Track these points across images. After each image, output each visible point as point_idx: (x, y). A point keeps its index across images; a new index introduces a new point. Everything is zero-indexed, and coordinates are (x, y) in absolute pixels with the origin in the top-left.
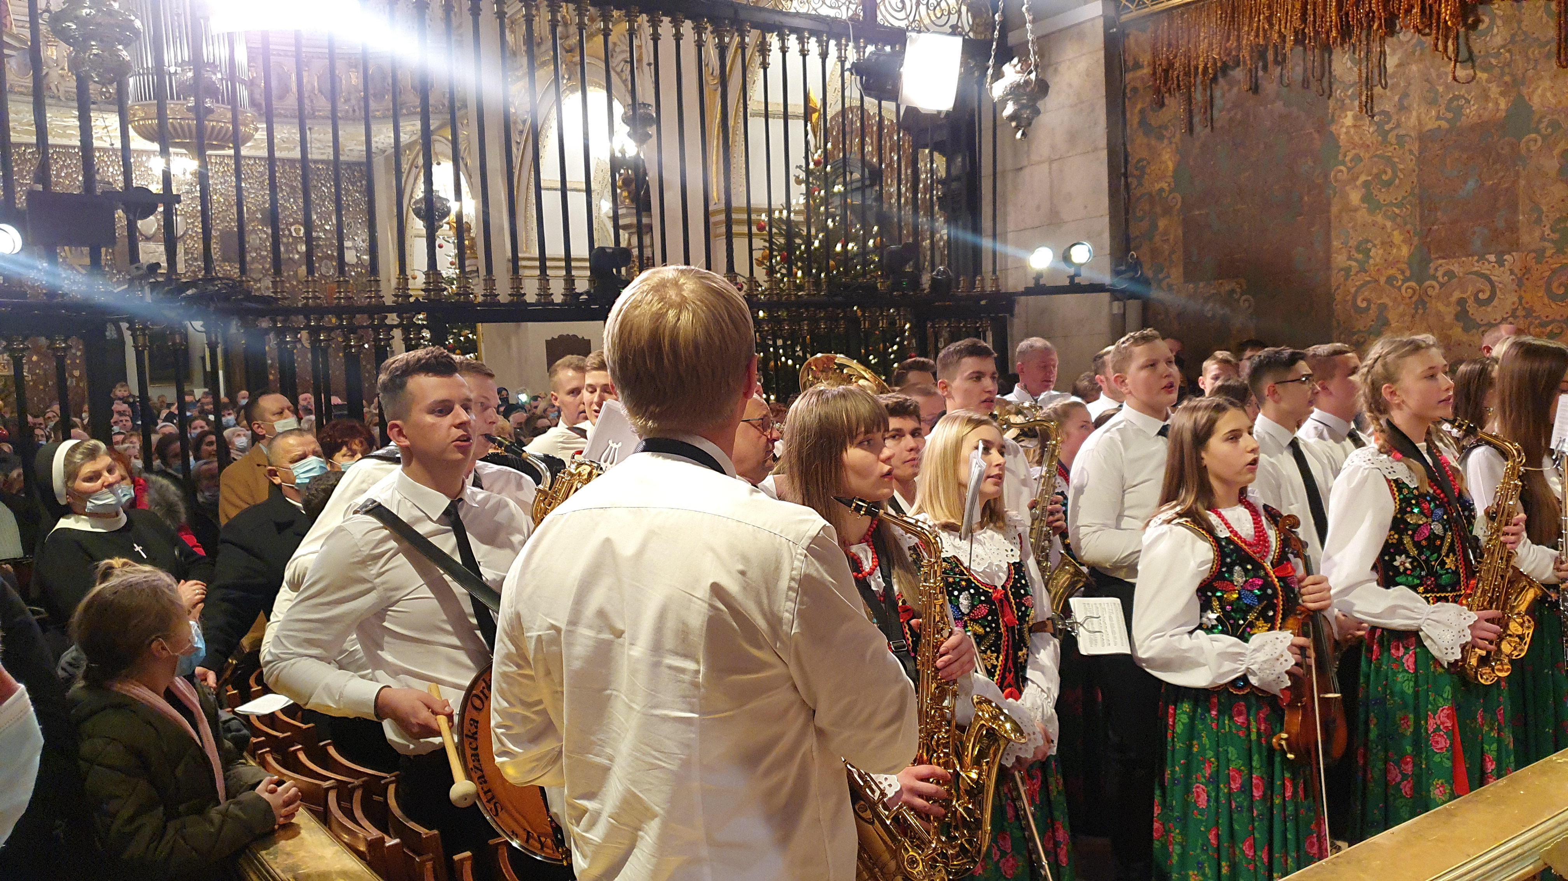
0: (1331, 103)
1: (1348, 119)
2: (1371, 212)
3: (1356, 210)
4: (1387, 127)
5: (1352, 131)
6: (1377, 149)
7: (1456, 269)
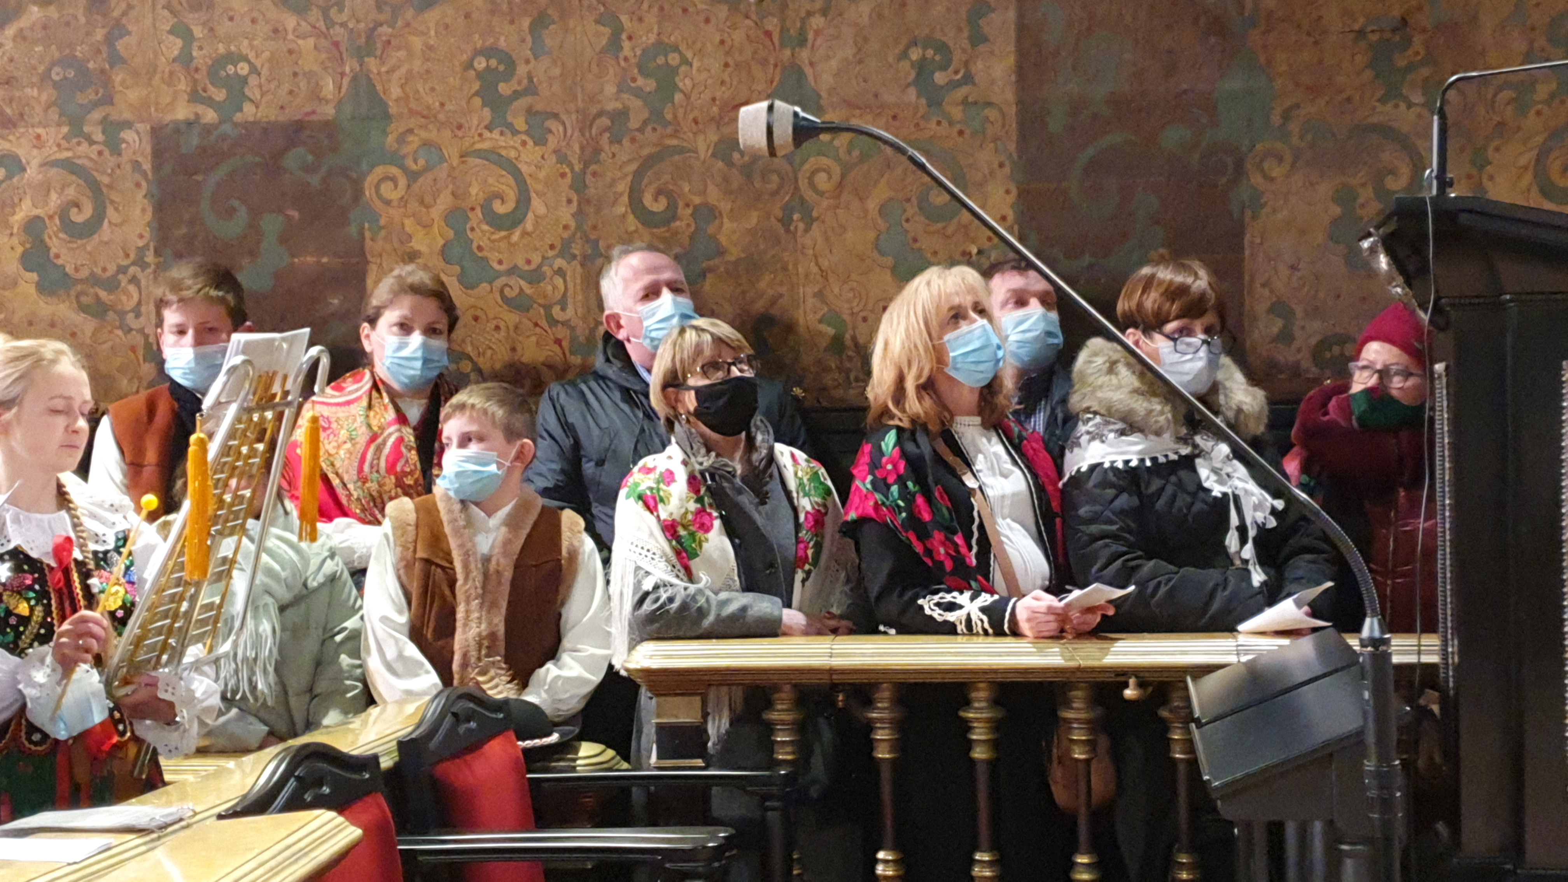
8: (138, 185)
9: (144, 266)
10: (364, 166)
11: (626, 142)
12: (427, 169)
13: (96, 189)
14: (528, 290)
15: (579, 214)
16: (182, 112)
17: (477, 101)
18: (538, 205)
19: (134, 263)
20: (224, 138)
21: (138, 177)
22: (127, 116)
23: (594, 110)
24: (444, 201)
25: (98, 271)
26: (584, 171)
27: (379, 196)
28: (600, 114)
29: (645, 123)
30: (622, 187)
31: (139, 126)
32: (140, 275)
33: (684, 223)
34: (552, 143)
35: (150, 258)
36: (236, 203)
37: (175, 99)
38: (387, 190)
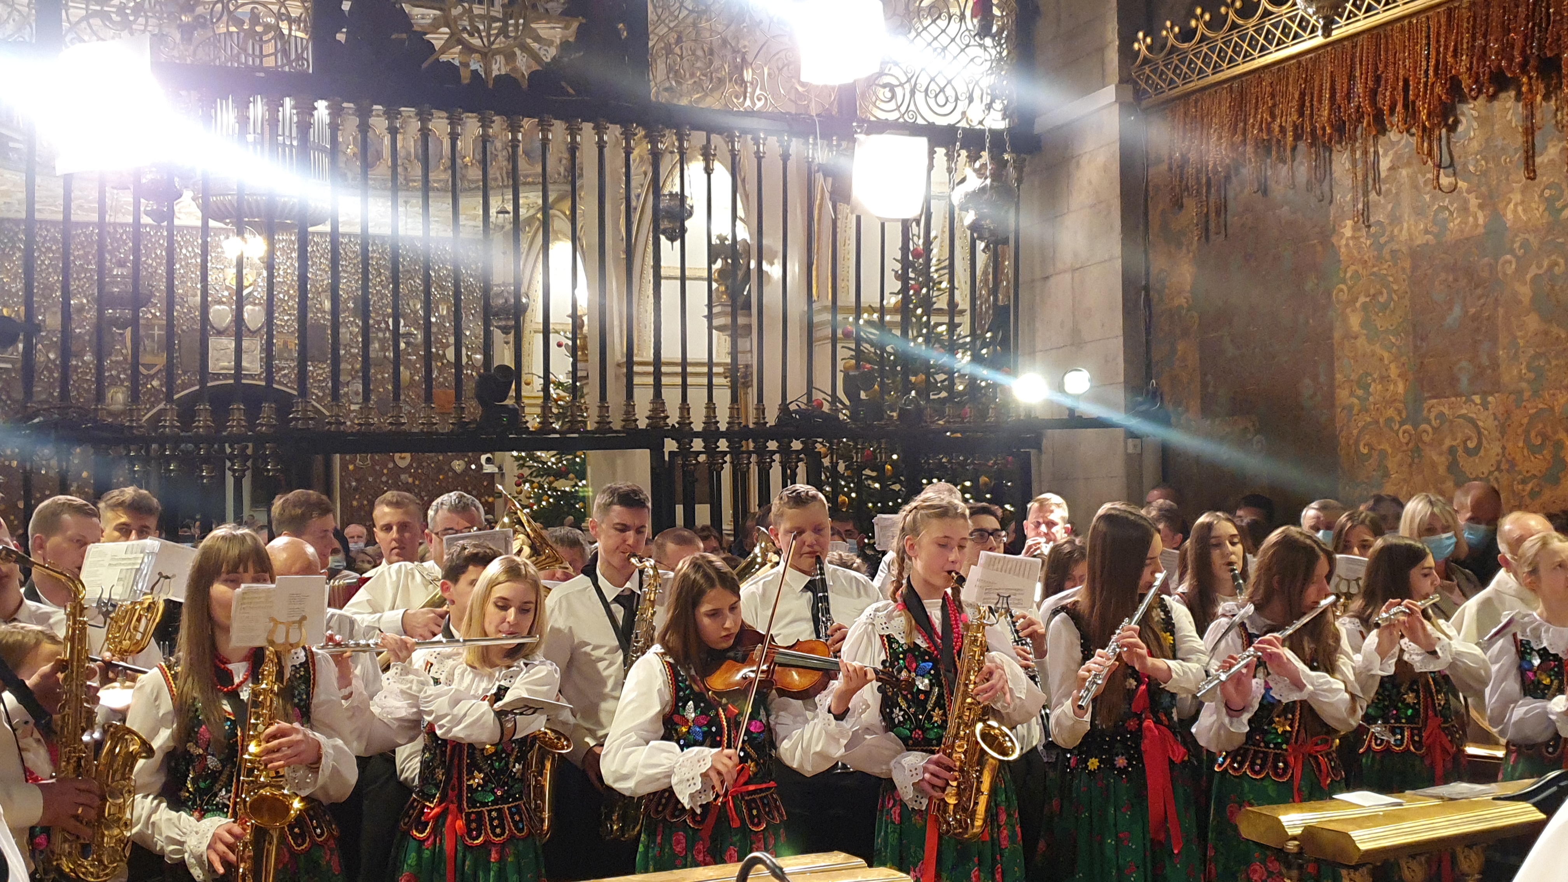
0: (1332, 210)
1: (1348, 232)
2: (1370, 341)
3: (1356, 338)
4: (1382, 240)
5: (1351, 243)
6: (1374, 266)
7: (1446, 411)
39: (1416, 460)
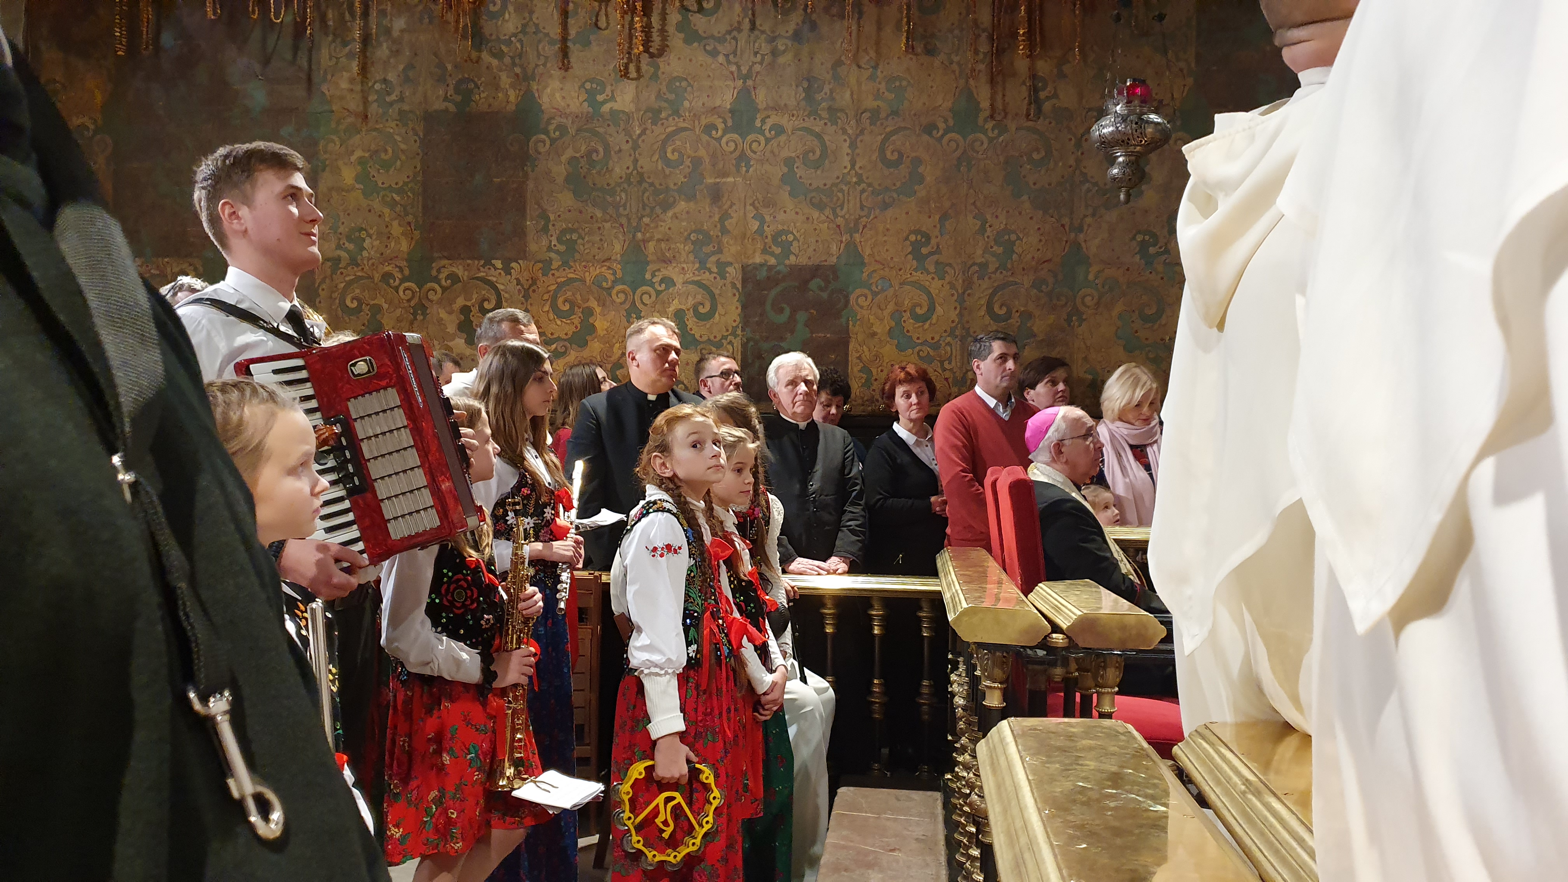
1: (344, 81)
2: (366, 194)
3: (348, 191)
4: (389, 99)
5: (348, 96)
7: (460, 271)
8: (735, 295)
9: (736, 336)
10: (851, 289)
11: (986, 278)
12: (883, 290)
13: (712, 296)
14: (932, 353)
15: (960, 315)
16: (758, 259)
17: (910, 257)
18: (939, 310)
19: (730, 335)
20: (779, 272)
21: (735, 291)
22: (730, 259)
23: (970, 262)
24: (891, 307)
25: (712, 338)
26: (964, 293)
27: (858, 304)
28: (974, 264)
29: (997, 269)
30: (983, 301)
31: (736, 265)
32: (733, 341)
33: (1015, 320)
34: (948, 278)
35: (739, 332)
36: (785, 306)
37: (754, 252)
38: (861, 300)
39: (420, 317)
